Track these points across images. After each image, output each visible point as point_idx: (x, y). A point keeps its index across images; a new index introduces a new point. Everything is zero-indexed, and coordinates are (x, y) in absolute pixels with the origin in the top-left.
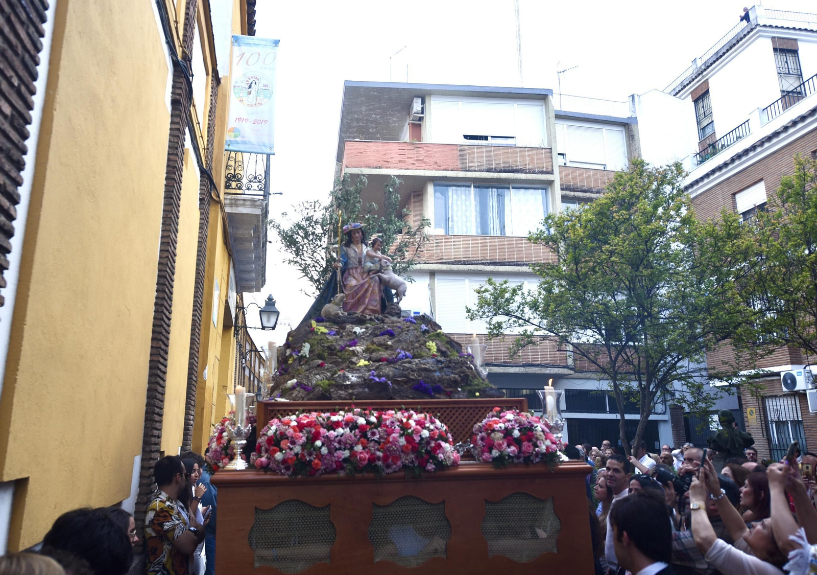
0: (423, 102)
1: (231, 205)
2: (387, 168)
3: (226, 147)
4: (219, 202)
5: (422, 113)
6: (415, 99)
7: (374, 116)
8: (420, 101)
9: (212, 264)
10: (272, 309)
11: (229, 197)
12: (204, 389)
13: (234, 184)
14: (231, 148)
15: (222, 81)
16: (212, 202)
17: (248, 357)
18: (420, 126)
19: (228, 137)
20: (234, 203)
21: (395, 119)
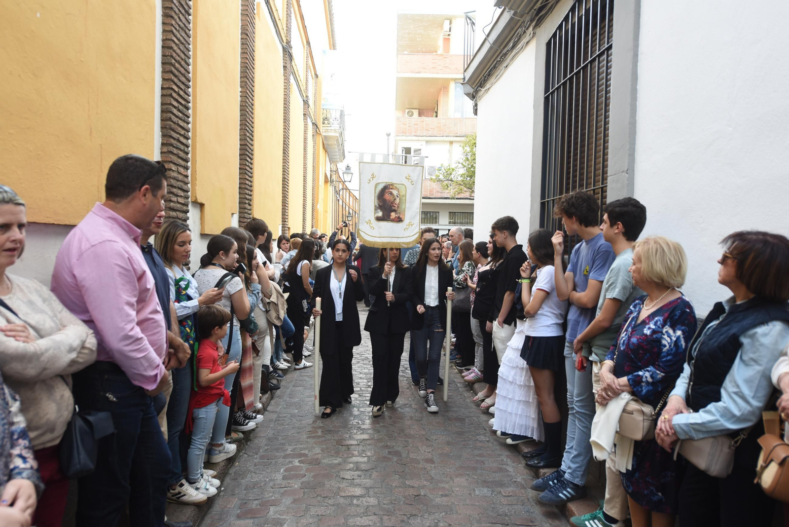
0: (450, 23)
1: (325, 132)
2: (424, 73)
3: (322, 107)
4: (320, 134)
5: (450, 31)
6: (445, 21)
7: (419, 31)
8: (449, 21)
9: (318, 162)
10: (349, 172)
11: (324, 128)
12: (318, 212)
13: (326, 122)
14: (324, 107)
15: (319, 76)
16: (317, 135)
17: (341, 193)
18: (449, 39)
19: (323, 102)
20: (327, 131)
21: (434, 33)
